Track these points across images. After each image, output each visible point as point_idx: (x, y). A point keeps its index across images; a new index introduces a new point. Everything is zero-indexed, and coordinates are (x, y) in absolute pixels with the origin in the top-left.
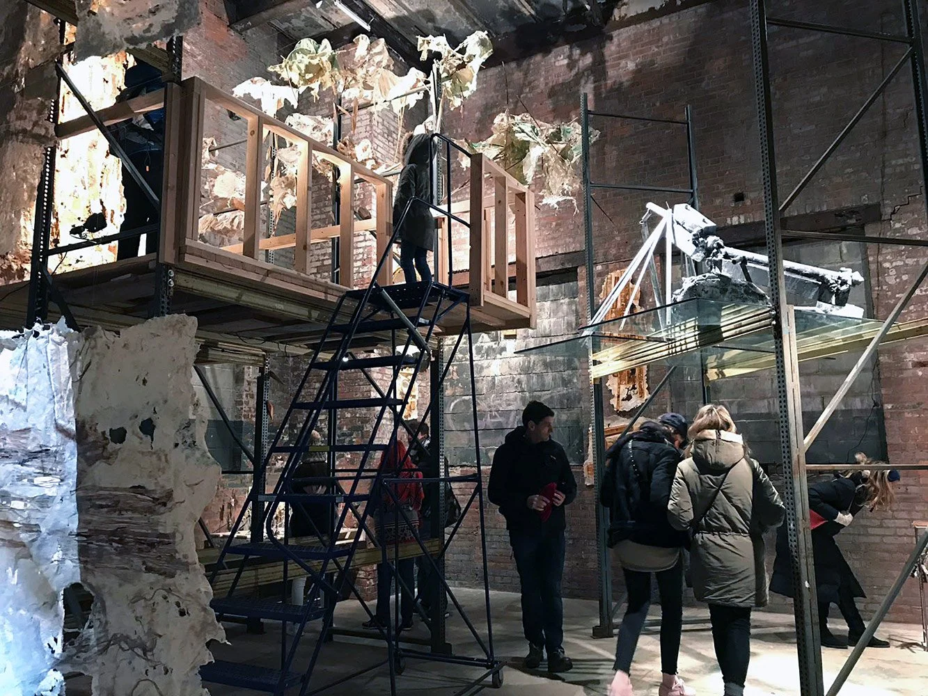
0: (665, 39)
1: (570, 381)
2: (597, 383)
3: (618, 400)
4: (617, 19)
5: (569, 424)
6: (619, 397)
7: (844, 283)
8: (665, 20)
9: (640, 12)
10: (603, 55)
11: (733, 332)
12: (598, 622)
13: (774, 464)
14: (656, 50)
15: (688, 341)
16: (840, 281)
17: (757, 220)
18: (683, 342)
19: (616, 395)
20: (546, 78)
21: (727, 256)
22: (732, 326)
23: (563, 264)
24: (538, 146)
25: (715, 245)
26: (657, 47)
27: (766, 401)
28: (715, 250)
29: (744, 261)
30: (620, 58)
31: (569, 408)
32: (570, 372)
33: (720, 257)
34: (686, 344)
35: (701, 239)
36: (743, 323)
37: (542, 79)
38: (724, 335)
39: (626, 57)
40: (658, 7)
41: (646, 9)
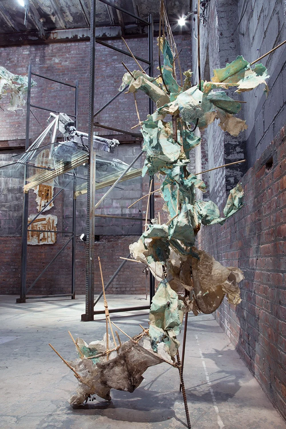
0: (72, 52)
1: (19, 198)
2: (27, 193)
3: (40, 207)
4: (52, 38)
5: (18, 218)
6: (40, 205)
7: (113, 144)
8: (73, 44)
9: (62, 38)
10: (44, 53)
14: (68, 56)
16: (111, 143)
20: (18, 58)
21: (76, 134)
22: (75, 161)
23: (20, 144)
25: (72, 130)
26: (69, 55)
28: (72, 132)
29: (82, 136)
30: (52, 56)
31: (18, 210)
33: (74, 134)
35: (68, 127)
36: (79, 160)
37: (16, 59)
38: (72, 165)
39: (55, 56)
40: (70, 37)
41: (65, 37)
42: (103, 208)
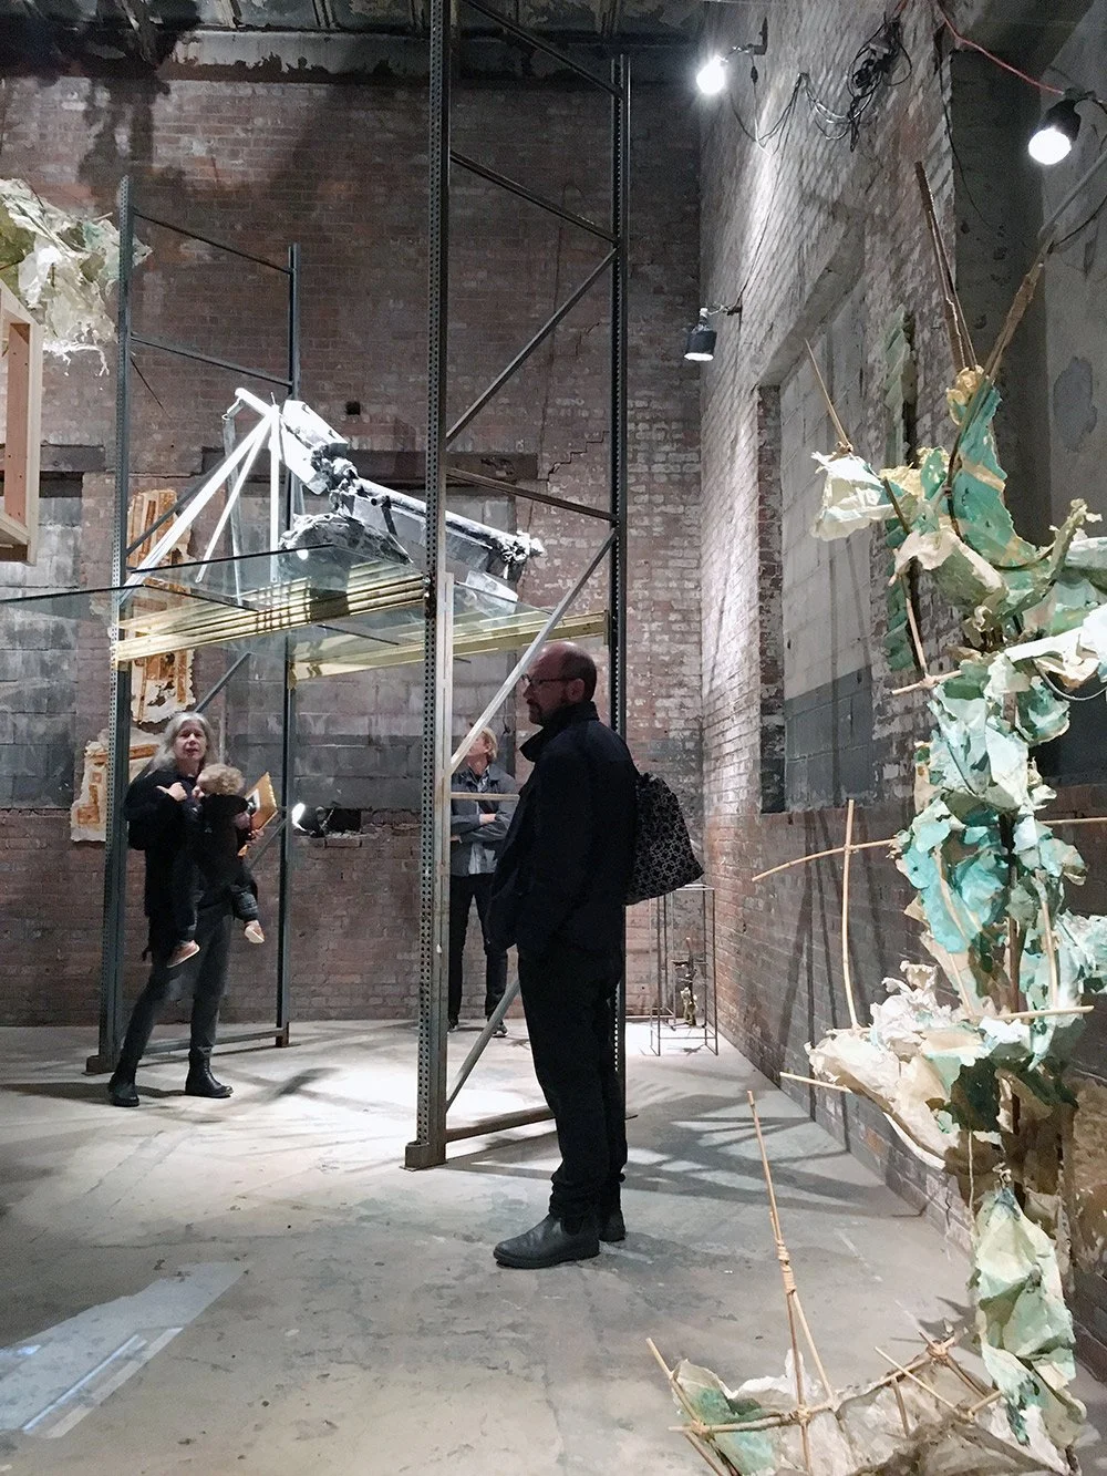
0: (259, 121)
1: (56, 667)
2: (124, 668)
3: (142, 704)
4: (181, 61)
5: (49, 739)
6: (143, 698)
7: (521, 551)
8: (261, 89)
9: (221, 62)
10: (149, 114)
11: (365, 603)
12: (95, 1052)
13: (371, 809)
14: (243, 135)
15: (292, 611)
16: (516, 548)
17: (376, 449)
18: (284, 612)
19: (139, 697)
20: (42, 125)
21: (362, 492)
22: (365, 595)
23: (55, 464)
24: (52, 247)
25: (346, 473)
26: (246, 131)
27: (366, 718)
28: (345, 481)
29: (387, 503)
30: (180, 130)
31: (51, 713)
32: (58, 652)
33: (352, 491)
34: (289, 615)
35: (325, 460)
36: (381, 591)
37: (35, 125)
38: (351, 607)
39: (191, 131)
40: (250, 64)
41: (231, 61)
42: (372, 714)
